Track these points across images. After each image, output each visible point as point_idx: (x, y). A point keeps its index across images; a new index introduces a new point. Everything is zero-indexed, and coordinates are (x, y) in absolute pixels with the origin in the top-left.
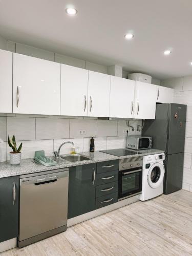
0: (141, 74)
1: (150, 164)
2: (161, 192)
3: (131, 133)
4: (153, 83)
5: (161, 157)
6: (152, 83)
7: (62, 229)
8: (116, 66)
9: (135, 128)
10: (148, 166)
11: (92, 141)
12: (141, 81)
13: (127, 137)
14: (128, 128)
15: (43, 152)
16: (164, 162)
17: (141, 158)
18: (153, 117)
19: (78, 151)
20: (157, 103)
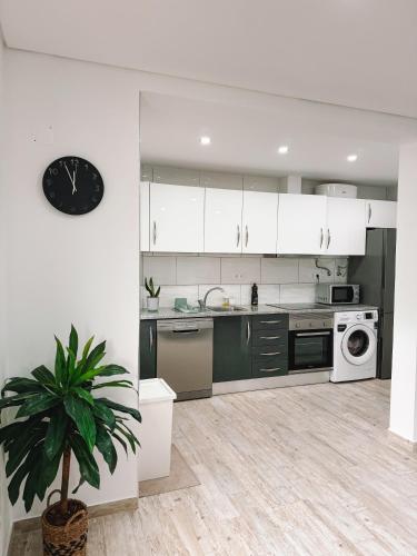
0: (334, 185)
1: (345, 326)
2: (373, 374)
3: (324, 278)
4: (360, 196)
5: (369, 316)
6: (358, 197)
7: (207, 394)
8: (290, 178)
9: (334, 271)
10: (342, 328)
11: (255, 289)
12: (337, 196)
13: (318, 285)
14: (319, 271)
15: (185, 300)
16: (376, 324)
17: (331, 315)
18: (362, 252)
19: (232, 302)
20: (368, 229)
